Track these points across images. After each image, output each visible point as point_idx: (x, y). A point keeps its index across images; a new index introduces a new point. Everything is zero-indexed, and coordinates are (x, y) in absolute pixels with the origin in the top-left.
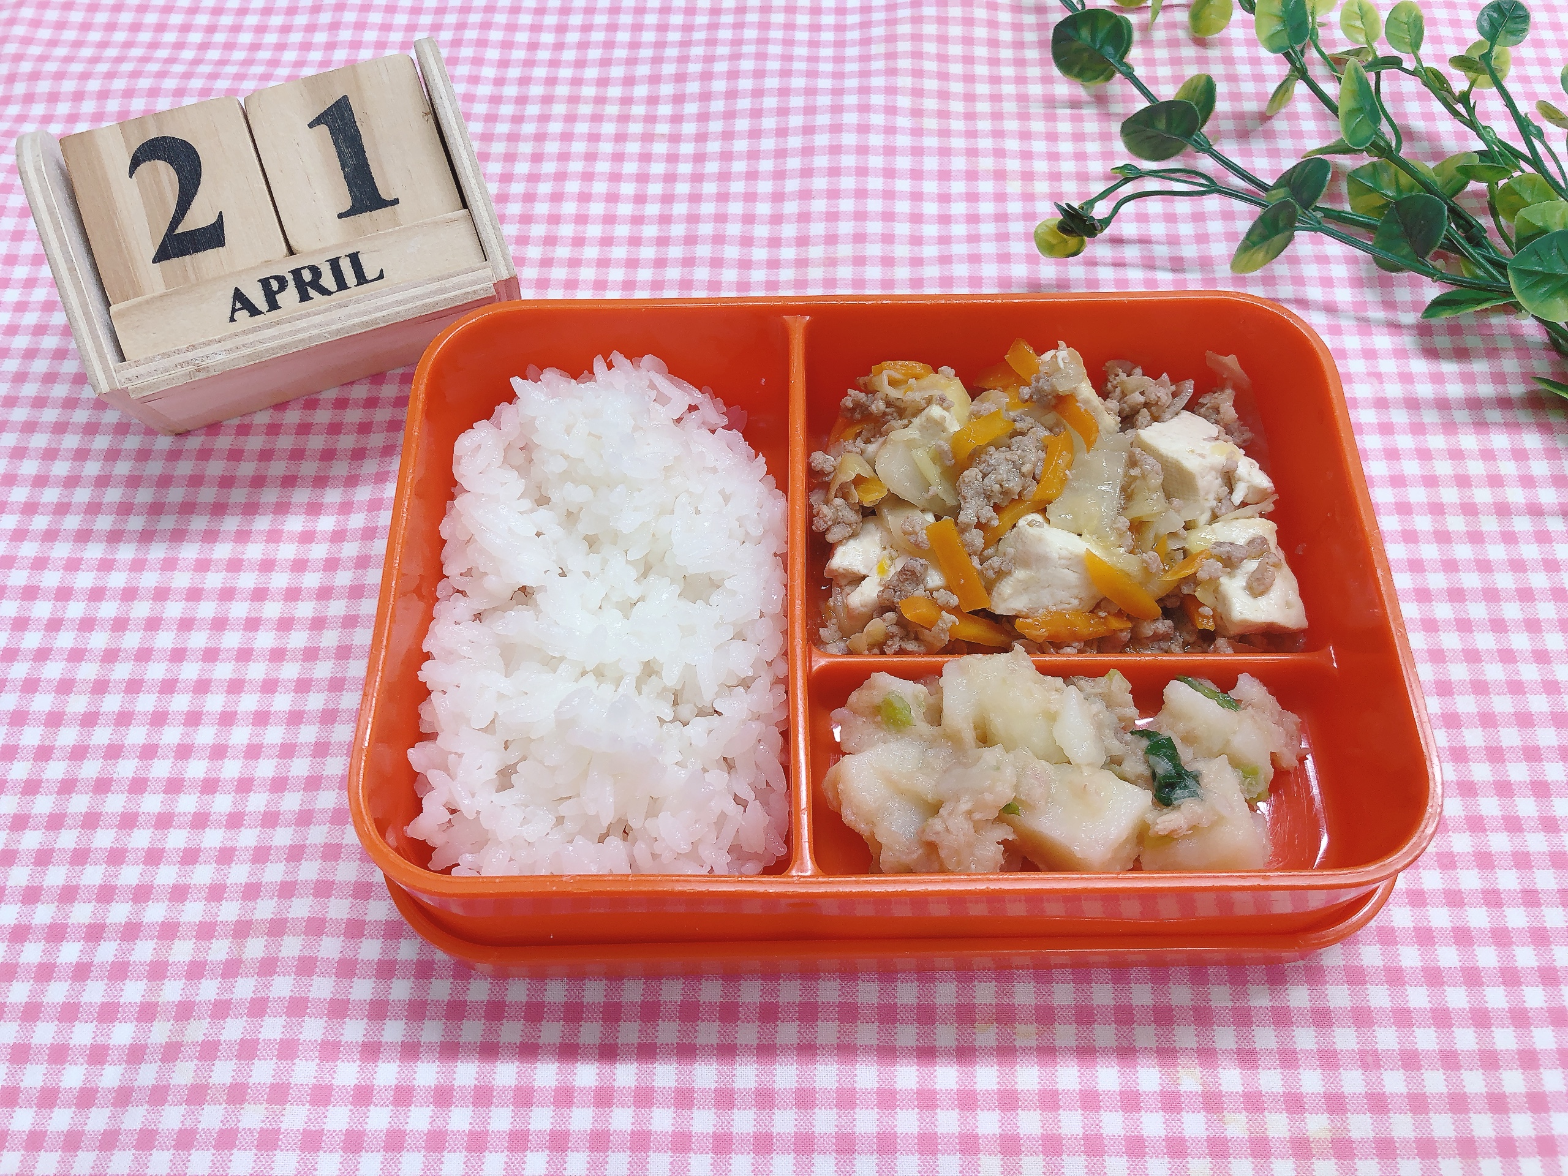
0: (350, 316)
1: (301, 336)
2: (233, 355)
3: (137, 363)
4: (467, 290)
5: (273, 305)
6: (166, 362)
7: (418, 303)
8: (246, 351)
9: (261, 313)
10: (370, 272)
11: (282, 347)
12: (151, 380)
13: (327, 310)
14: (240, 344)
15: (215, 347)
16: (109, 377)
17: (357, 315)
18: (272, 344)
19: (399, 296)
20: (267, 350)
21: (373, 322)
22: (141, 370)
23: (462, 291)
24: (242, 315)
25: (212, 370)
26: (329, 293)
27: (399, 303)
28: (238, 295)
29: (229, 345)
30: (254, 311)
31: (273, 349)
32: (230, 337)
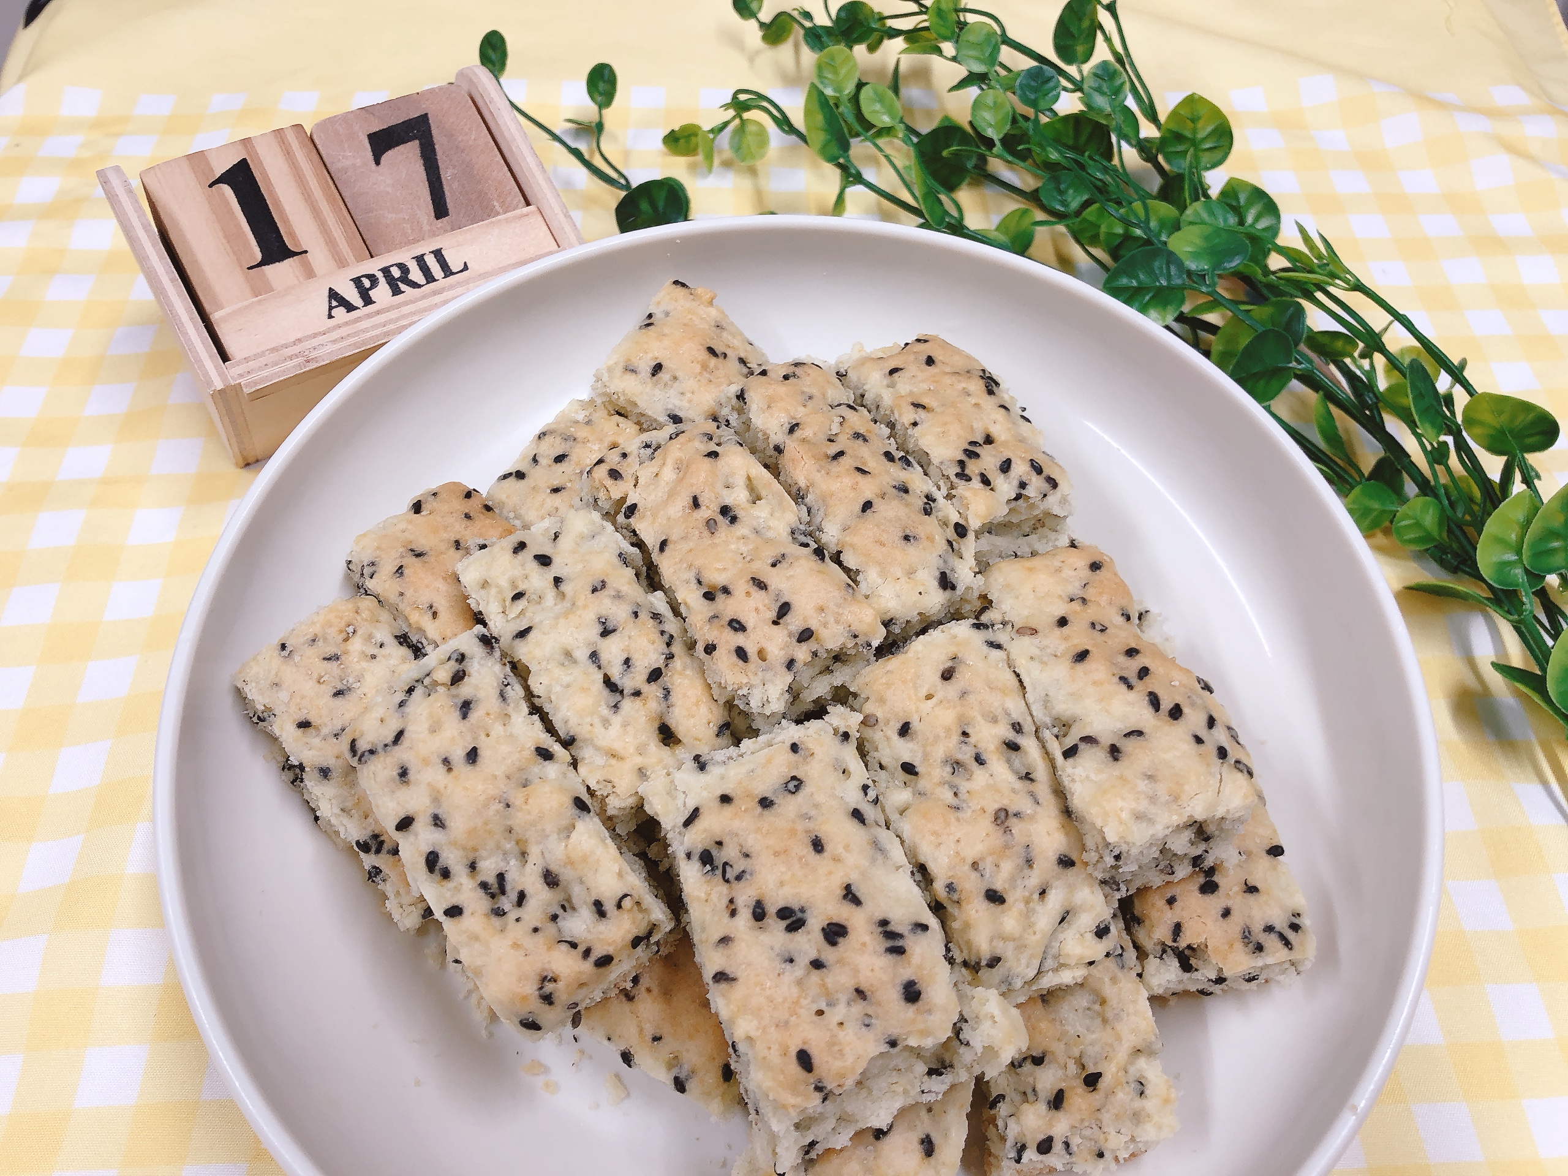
2: (339, 346)
3: (244, 361)
5: (368, 301)
6: (273, 357)
8: (352, 340)
9: (357, 308)
10: (455, 266)
12: (264, 373)
13: (420, 300)
14: (344, 335)
15: (321, 339)
16: (221, 375)
18: (374, 333)
20: (371, 338)
22: (249, 366)
24: (340, 312)
25: (320, 361)
26: (420, 286)
28: (333, 295)
29: (333, 336)
30: (350, 308)
31: (377, 336)
32: (332, 330)
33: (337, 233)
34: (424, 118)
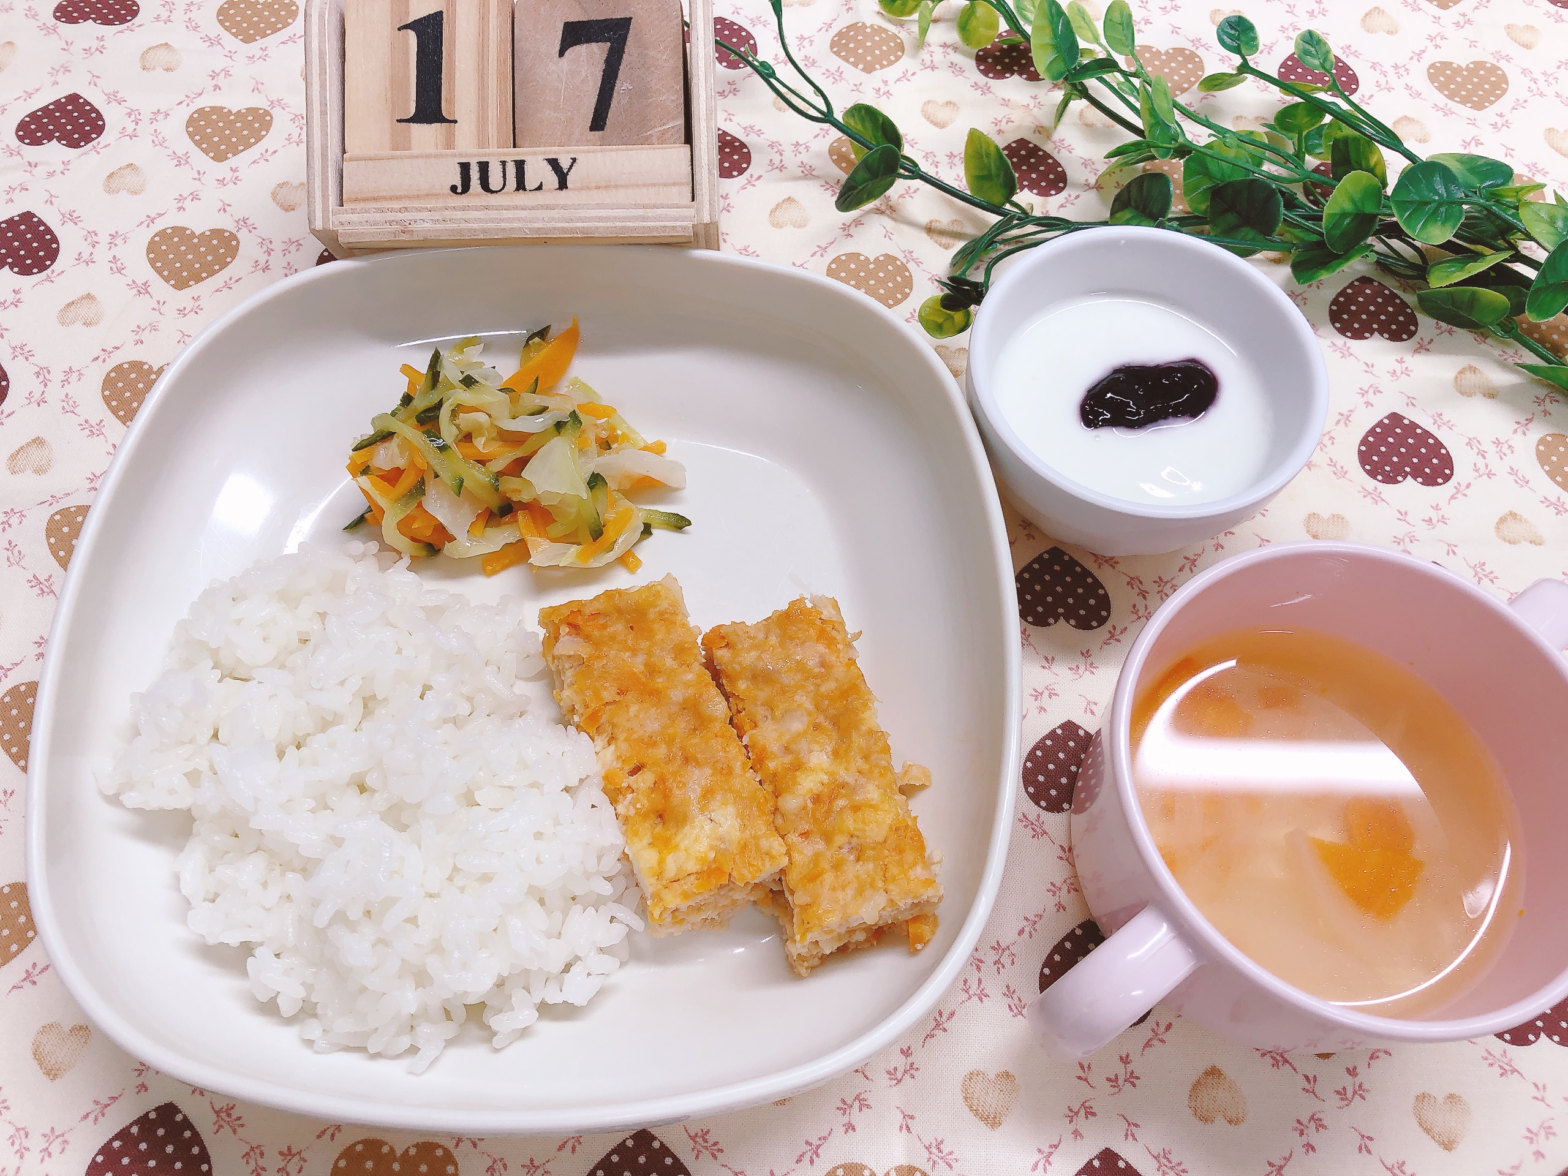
0: (553, 219)
1: (503, 225)
2: (438, 226)
3: (353, 211)
4: (666, 224)
6: (378, 216)
7: (618, 224)
11: (484, 231)
13: (532, 208)
14: (448, 218)
15: (425, 215)
16: (325, 218)
17: (559, 220)
18: (475, 226)
19: (602, 213)
20: (470, 230)
21: (572, 230)
22: (354, 217)
23: (662, 224)
25: (415, 235)
27: (601, 219)
29: (437, 216)
31: (475, 230)
32: (441, 209)
33: (493, 113)
34: (627, 22)
